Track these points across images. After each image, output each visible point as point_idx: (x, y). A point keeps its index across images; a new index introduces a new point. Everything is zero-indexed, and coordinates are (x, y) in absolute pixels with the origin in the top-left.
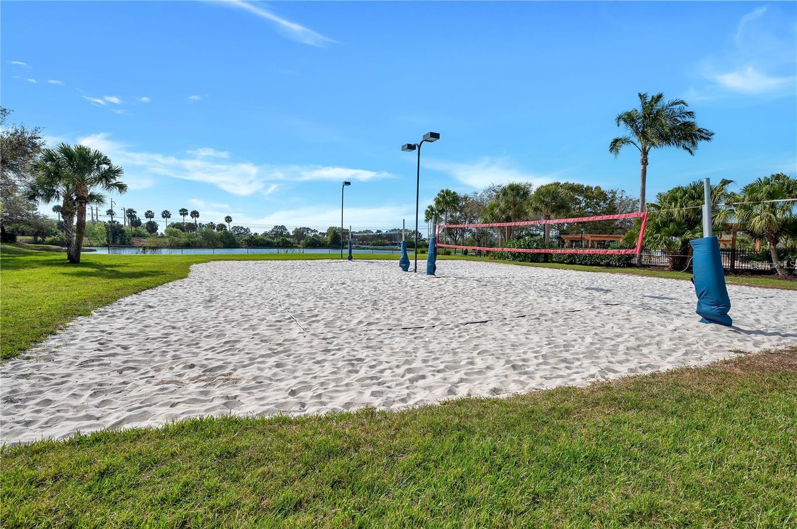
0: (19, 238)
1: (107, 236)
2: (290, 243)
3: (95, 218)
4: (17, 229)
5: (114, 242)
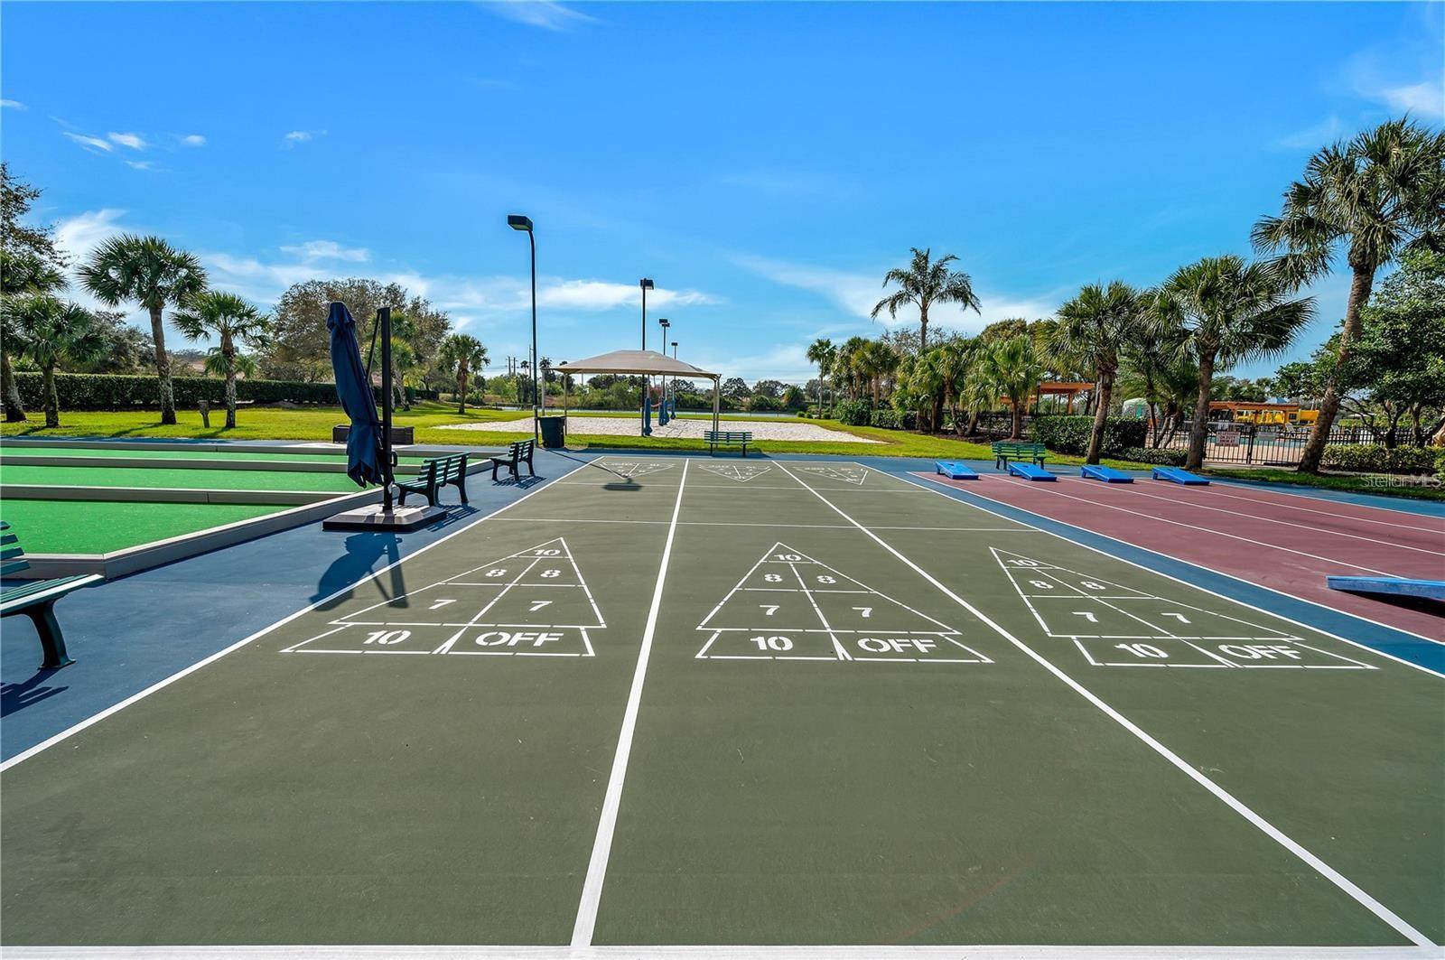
0: (441, 395)
1: (518, 393)
2: (729, 404)
3: (512, 370)
4: (439, 385)
5: (525, 401)
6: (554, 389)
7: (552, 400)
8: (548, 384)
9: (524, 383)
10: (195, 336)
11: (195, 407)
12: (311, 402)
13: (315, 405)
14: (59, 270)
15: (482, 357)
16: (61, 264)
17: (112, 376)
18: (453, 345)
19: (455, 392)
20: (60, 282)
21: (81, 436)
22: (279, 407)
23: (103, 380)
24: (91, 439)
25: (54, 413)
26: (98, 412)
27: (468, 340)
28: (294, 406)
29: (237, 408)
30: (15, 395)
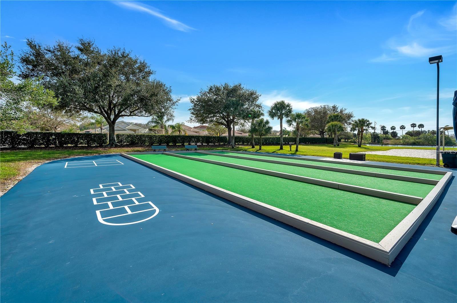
1: (372, 139)
5: (374, 142)
6: (387, 137)
7: (387, 141)
8: (384, 135)
9: (374, 135)
10: (290, 126)
11: (288, 144)
12: (308, 143)
13: (310, 144)
14: (263, 112)
15: (370, 126)
16: (263, 111)
17: (264, 137)
18: (358, 122)
19: (345, 139)
20: (263, 114)
21: (267, 152)
22: (301, 145)
23: (266, 137)
24: (268, 154)
25: (261, 146)
26: (265, 146)
27: (364, 120)
28: (305, 144)
29: (292, 145)
30: (254, 142)
